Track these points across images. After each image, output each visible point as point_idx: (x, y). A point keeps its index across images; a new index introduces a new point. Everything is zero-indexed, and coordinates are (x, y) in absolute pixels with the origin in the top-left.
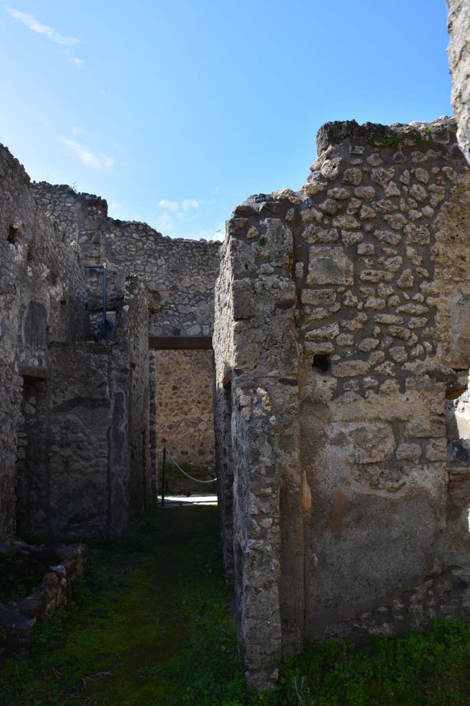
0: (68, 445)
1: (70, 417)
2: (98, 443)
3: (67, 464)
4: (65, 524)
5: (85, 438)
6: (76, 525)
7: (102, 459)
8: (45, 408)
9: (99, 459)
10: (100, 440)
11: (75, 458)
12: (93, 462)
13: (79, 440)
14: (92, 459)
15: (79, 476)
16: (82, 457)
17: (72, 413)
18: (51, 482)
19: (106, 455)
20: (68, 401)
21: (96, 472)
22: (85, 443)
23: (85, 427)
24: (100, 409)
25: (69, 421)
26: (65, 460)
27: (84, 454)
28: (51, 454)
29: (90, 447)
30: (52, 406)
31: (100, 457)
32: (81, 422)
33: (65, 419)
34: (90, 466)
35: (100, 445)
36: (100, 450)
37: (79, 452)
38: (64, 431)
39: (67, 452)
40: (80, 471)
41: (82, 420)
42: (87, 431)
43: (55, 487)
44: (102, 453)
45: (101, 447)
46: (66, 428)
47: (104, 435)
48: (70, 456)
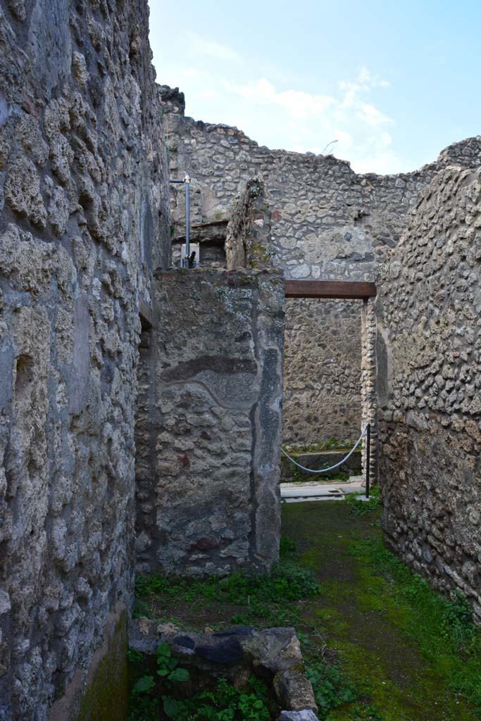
0: (187, 432)
1: (193, 388)
2: (236, 429)
3: (185, 462)
4: (182, 554)
5: (214, 422)
6: (201, 556)
7: (242, 454)
8: (148, 372)
9: (238, 455)
10: (241, 425)
11: (199, 452)
12: (227, 459)
13: (206, 423)
14: (226, 454)
15: (205, 481)
16: (209, 451)
17: (196, 381)
18: (160, 490)
19: (249, 449)
20: (187, 363)
21: (233, 474)
22: (216, 430)
23: (215, 404)
24: (240, 376)
25: (189, 394)
26: (182, 456)
27: (213, 446)
28: (159, 447)
29: (222, 435)
30: (161, 370)
31: (240, 451)
32: (208, 396)
33: (183, 391)
34: (224, 464)
35: (240, 432)
36: (240, 441)
37: (205, 443)
38: (180, 410)
39: (186, 443)
40: (206, 473)
41: (211, 394)
42: (218, 410)
43: (166, 498)
44: (243, 445)
45: (240, 435)
46: (184, 405)
47: (246, 416)
48: (190, 450)
